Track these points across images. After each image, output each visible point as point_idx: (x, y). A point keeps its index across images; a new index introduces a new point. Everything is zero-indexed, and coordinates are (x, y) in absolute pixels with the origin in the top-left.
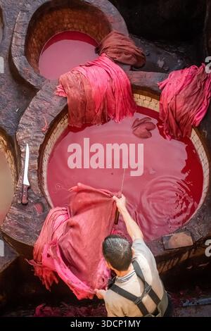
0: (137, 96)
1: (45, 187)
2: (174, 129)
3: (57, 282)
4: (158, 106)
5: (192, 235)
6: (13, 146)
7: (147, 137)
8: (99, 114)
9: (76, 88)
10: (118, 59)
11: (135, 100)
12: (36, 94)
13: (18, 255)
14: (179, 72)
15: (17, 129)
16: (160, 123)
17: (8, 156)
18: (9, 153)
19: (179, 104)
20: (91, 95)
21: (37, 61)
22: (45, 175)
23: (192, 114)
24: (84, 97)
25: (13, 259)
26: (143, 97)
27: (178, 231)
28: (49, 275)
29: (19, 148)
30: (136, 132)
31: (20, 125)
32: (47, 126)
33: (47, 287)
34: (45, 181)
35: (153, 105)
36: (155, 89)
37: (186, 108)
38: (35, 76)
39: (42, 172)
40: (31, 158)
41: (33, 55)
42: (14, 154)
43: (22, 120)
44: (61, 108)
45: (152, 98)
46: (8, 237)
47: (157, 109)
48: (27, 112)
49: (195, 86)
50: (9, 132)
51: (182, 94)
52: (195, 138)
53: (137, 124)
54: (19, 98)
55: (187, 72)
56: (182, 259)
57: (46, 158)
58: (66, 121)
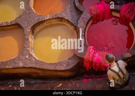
0: (113, 12)
1: (86, 41)
2: (124, 22)
3: (91, 68)
4: (119, 15)
5: (131, 54)
6: (76, 29)
7: (116, 25)
8: (101, 18)
9: (95, 11)
10: (107, 2)
11: (112, 14)
12: (82, 13)
13: (79, 60)
14: (126, 4)
15: (77, 24)
16: (120, 20)
17: (75, 32)
18: (75, 31)
19: (126, 15)
20: (99, 13)
21: (82, 4)
22: (86, 37)
23: (130, 17)
24: (97, 13)
25: (78, 62)
26: (114, 13)
27: (127, 53)
28: (88, 66)
29: (78, 29)
30: (113, 23)
31: (78, 23)
32: (86, 23)
33: (88, 70)
34: (86, 39)
35: (118, 15)
36: (119, 10)
37: (128, 16)
38: (82, 8)
39: (85, 36)
40: (82, 32)
41: (81, 2)
42: (77, 31)
43: (79, 21)
44: (90, 17)
45: (117, 13)
46: (76, 55)
47: (119, 16)
48: (80, 19)
49: (131, 9)
50: (75, 25)
51: (127, 11)
52: (131, 24)
53: (113, 21)
54: (78, 15)
55: (128, 4)
56: (128, 61)
57: (86, 32)
58: (92, 21)
